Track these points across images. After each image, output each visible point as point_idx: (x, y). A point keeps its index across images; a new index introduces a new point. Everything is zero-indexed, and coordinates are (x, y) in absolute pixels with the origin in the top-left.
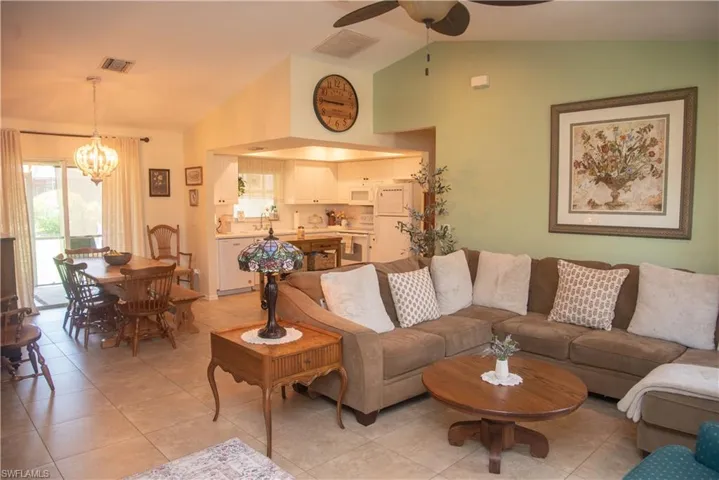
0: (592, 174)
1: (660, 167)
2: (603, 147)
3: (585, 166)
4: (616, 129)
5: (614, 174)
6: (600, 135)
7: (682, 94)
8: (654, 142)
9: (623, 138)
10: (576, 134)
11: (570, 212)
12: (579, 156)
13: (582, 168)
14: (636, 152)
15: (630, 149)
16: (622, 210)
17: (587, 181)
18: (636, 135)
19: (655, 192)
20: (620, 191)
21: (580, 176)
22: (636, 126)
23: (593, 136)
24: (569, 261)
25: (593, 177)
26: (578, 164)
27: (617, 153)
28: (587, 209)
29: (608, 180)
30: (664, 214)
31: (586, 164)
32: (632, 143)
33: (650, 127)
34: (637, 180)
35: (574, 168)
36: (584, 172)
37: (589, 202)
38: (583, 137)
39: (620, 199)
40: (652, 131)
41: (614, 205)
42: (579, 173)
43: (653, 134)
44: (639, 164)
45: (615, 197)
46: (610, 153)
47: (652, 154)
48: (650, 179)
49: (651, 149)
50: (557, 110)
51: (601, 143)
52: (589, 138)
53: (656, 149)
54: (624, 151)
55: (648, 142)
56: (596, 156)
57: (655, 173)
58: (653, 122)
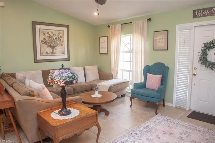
0: (46, 44)
1: (63, 43)
2: (49, 37)
3: (44, 42)
4: (52, 32)
5: (52, 45)
6: (48, 33)
7: (67, 26)
8: (61, 37)
9: (54, 35)
10: (41, 32)
11: (41, 56)
12: (42, 39)
13: (43, 42)
14: (57, 39)
15: (56, 38)
16: (55, 54)
17: (45, 46)
18: (57, 35)
19: (62, 50)
20: (54, 49)
21: (43, 45)
22: (57, 32)
23: (46, 33)
24: (53, 69)
25: (47, 45)
26: (42, 41)
27: (53, 39)
28: (46, 55)
29: (51, 46)
30: (64, 55)
31: (44, 41)
32: (56, 37)
33: (60, 33)
34: (58, 46)
35: (41, 42)
36: (44, 44)
37: (46, 52)
38: (43, 33)
39: (54, 52)
40: (61, 34)
41: (53, 53)
42: (42, 44)
43: (60, 35)
44: (58, 42)
45: (53, 51)
46: (51, 39)
47: (61, 40)
48: (61, 46)
49: (60, 39)
50: (34, 24)
51: (48, 36)
52: (45, 34)
53: (61, 39)
54: (54, 39)
55: (60, 37)
56: (47, 39)
57: (62, 45)
58: (61, 32)
